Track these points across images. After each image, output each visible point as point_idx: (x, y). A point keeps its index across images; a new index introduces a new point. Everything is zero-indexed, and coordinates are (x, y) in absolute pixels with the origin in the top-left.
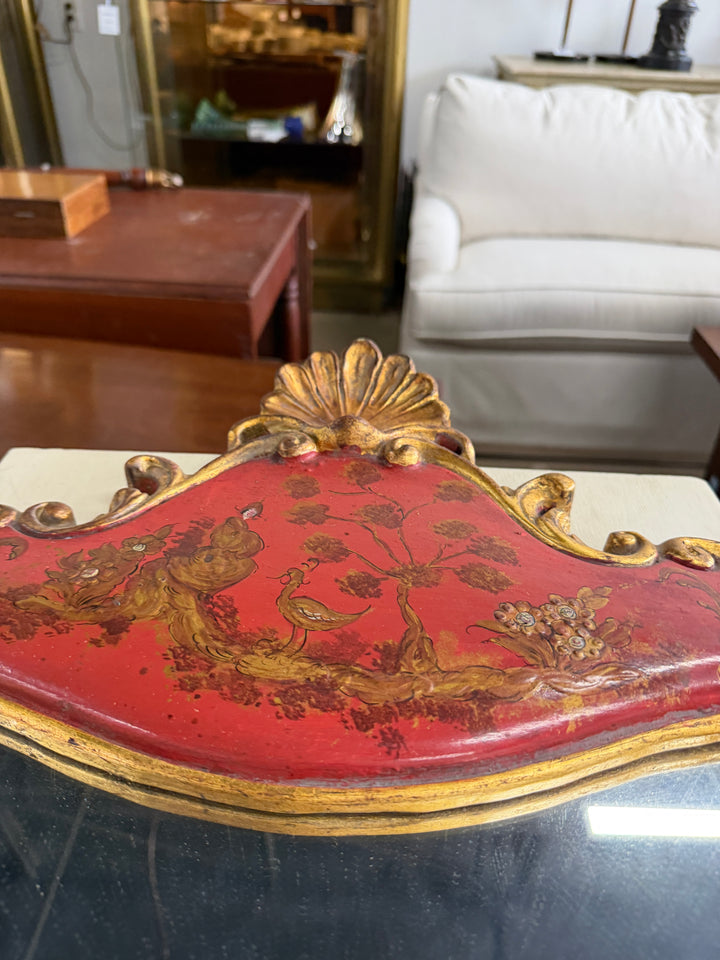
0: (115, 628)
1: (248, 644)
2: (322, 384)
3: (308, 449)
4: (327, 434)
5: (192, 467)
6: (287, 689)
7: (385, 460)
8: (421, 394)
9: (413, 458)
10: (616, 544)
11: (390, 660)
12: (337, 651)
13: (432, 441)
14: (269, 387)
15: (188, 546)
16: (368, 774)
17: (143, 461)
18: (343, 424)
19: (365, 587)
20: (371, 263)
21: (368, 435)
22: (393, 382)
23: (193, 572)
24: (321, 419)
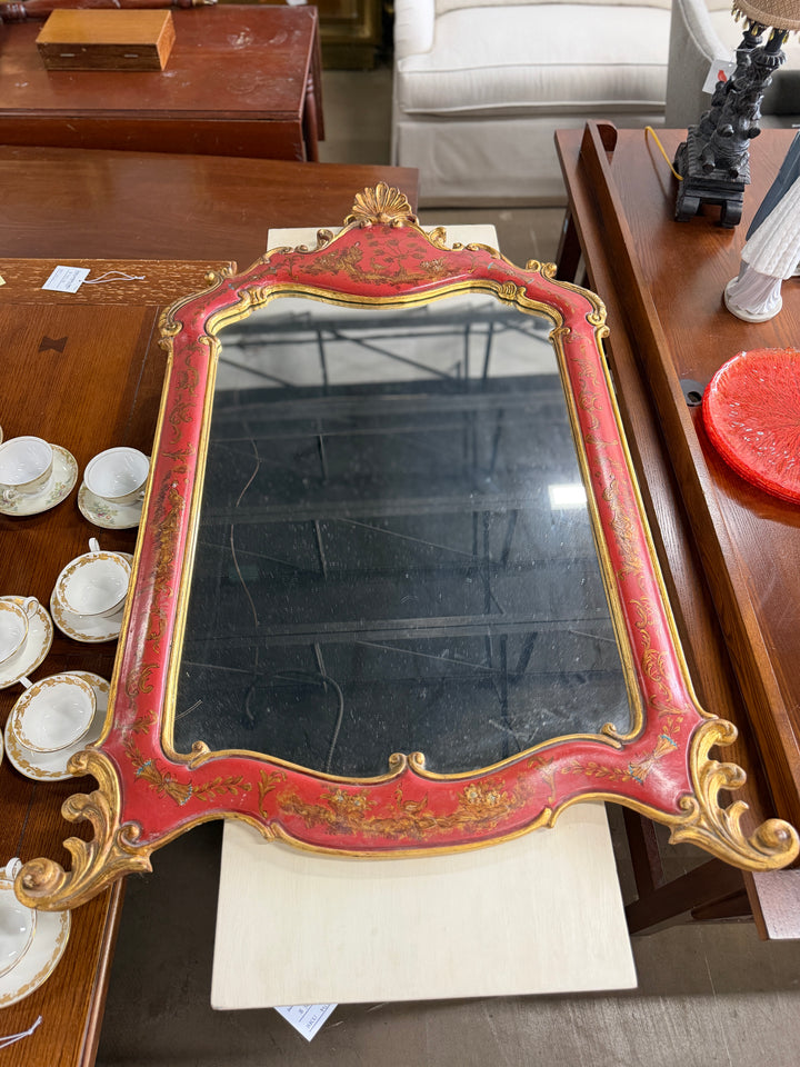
0: (336, 272)
1: (366, 273)
2: (369, 200)
3: (369, 224)
4: (374, 219)
5: (337, 233)
6: (376, 281)
7: (392, 226)
8: (402, 202)
9: (400, 225)
10: (455, 247)
11: (397, 274)
12: (386, 273)
13: (406, 219)
14: (352, 201)
15: (345, 254)
16: (394, 295)
17: (322, 230)
18: (379, 215)
19: (390, 260)
20: (361, 21)
21: (386, 218)
22: (393, 198)
23: (348, 259)
24: (371, 213)
